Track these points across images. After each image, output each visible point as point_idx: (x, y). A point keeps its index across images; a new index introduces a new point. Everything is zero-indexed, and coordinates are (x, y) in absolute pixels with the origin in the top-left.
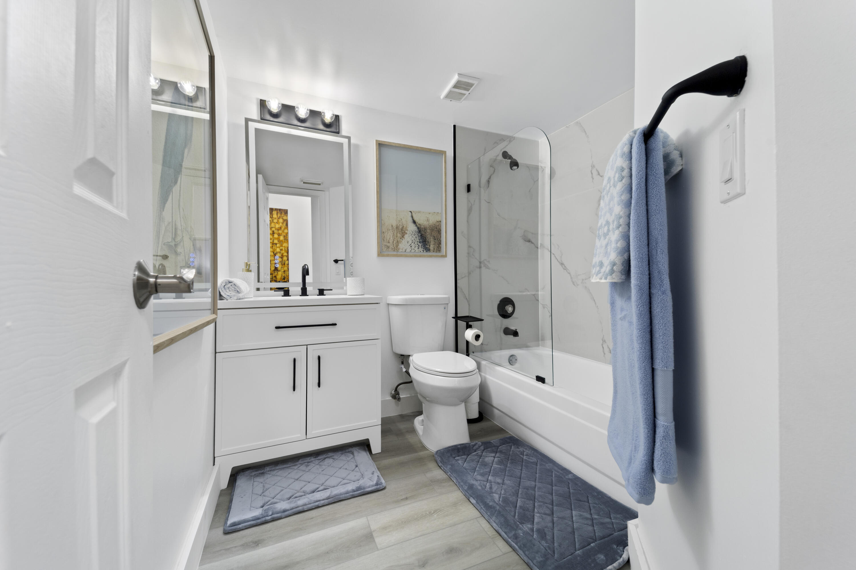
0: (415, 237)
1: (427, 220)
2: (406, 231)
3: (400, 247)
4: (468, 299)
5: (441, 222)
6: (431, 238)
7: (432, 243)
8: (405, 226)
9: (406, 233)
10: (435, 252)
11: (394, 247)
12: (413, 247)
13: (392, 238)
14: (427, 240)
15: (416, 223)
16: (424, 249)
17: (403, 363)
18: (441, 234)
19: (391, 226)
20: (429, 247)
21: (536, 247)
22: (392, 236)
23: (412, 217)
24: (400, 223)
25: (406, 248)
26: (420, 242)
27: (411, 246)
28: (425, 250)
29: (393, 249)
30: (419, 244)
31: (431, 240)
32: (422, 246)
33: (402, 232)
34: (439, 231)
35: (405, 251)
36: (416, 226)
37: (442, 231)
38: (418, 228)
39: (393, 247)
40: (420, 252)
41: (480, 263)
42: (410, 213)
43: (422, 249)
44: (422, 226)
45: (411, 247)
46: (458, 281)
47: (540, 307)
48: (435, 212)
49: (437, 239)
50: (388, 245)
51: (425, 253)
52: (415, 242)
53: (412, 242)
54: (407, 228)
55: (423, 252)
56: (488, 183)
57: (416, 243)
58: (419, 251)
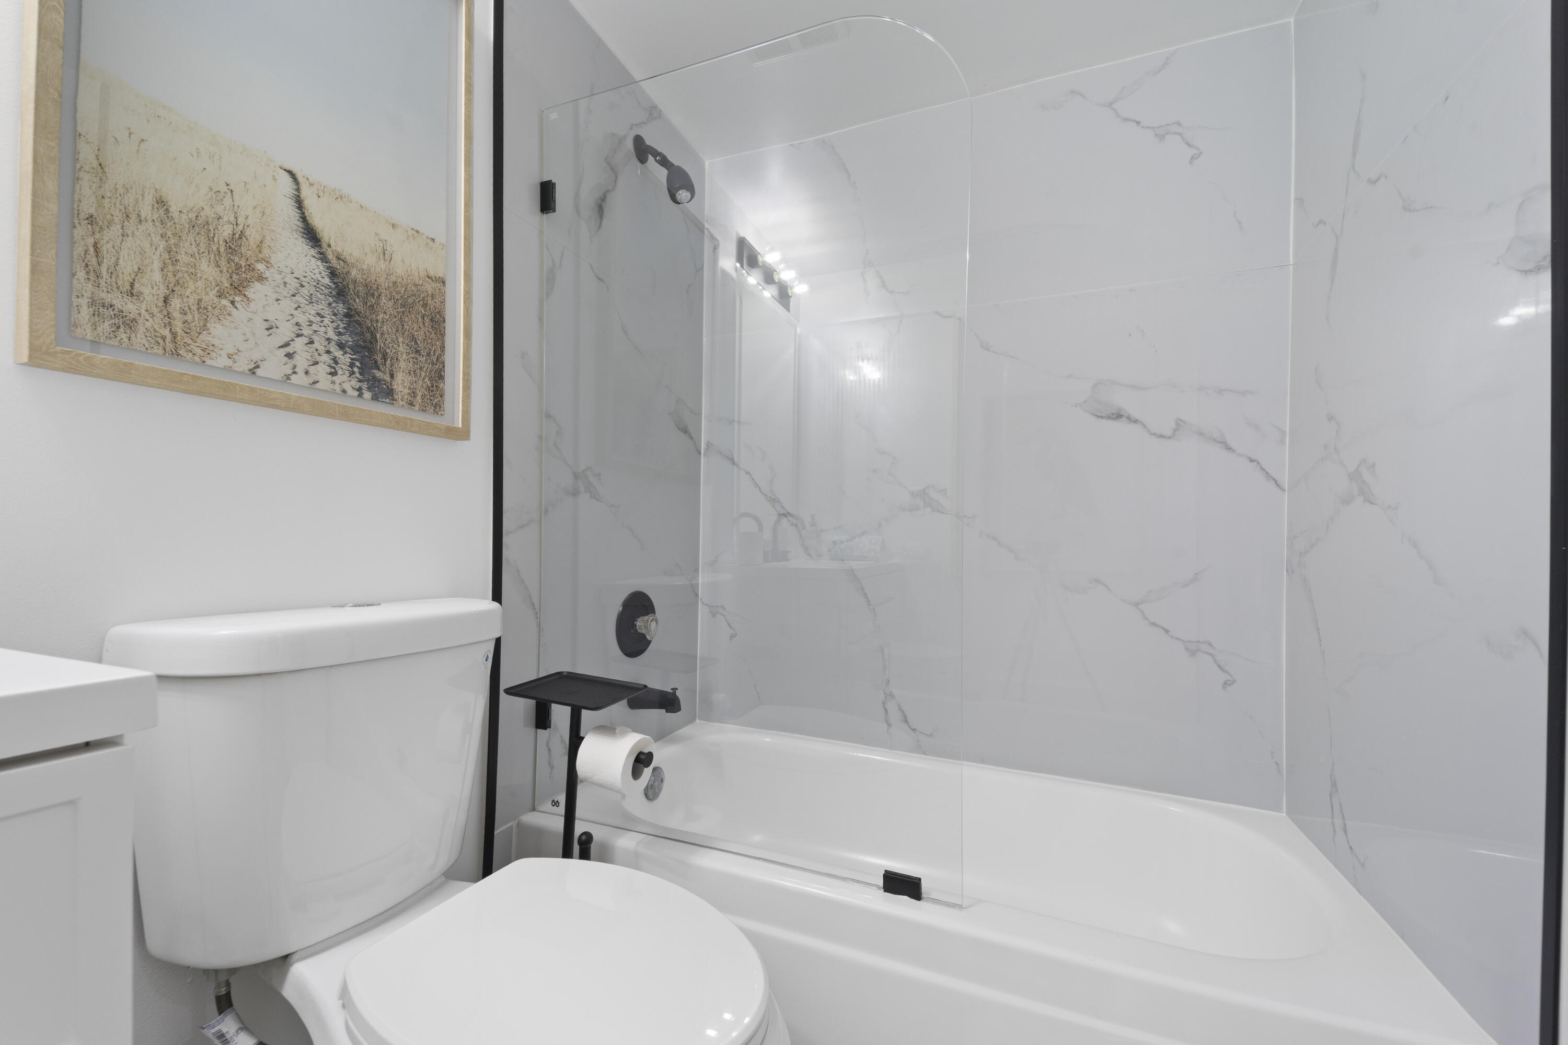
0: (313, 312)
1: (380, 250)
2: (261, 267)
3: (216, 342)
4: (537, 608)
5: (444, 283)
6: (401, 340)
7: (402, 364)
8: (253, 235)
9: (261, 278)
10: (417, 408)
11: (174, 335)
12: (301, 361)
13: (157, 276)
14: (380, 344)
15: (324, 245)
16: (365, 386)
17: (230, 1004)
18: (443, 335)
19: (149, 199)
20: (388, 379)
21: (697, 450)
22: (157, 265)
23: (299, 203)
24: (219, 209)
25: (256, 356)
26: (341, 346)
27: (289, 349)
28: (369, 389)
29: (164, 338)
30: (338, 354)
31: (401, 349)
32: (352, 365)
33: (229, 261)
34: (437, 322)
35: (252, 372)
36: (323, 258)
37: (448, 325)
38: (333, 274)
39: (166, 332)
40: (344, 391)
41: (576, 476)
42: (285, 181)
43: (354, 383)
44: (354, 272)
45: (289, 356)
46: (505, 540)
47: (702, 612)
48: (417, 232)
49: (429, 354)
50: (130, 307)
51: (367, 404)
52: (315, 338)
53: (298, 336)
54: (266, 252)
55: (360, 395)
56: (599, 212)
57: (316, 345)
58: (338, 388)
